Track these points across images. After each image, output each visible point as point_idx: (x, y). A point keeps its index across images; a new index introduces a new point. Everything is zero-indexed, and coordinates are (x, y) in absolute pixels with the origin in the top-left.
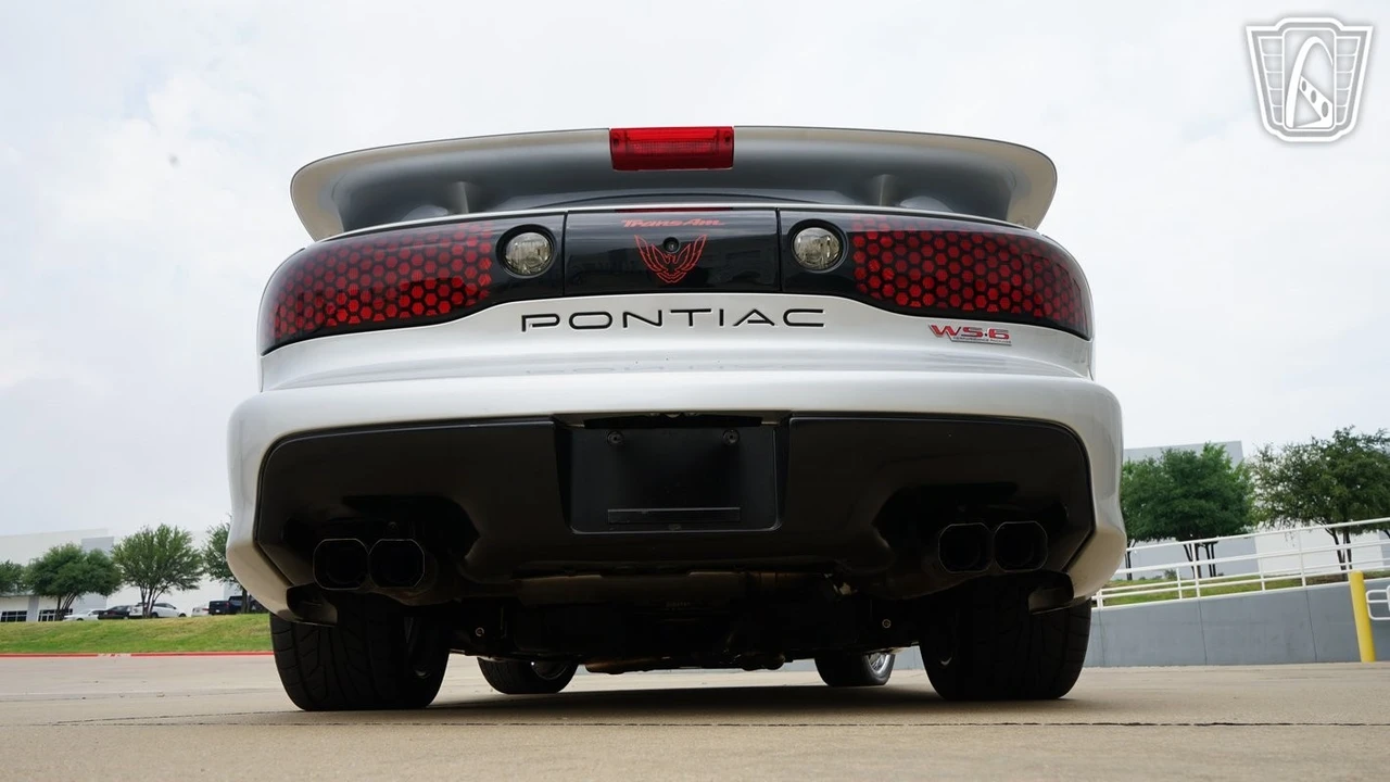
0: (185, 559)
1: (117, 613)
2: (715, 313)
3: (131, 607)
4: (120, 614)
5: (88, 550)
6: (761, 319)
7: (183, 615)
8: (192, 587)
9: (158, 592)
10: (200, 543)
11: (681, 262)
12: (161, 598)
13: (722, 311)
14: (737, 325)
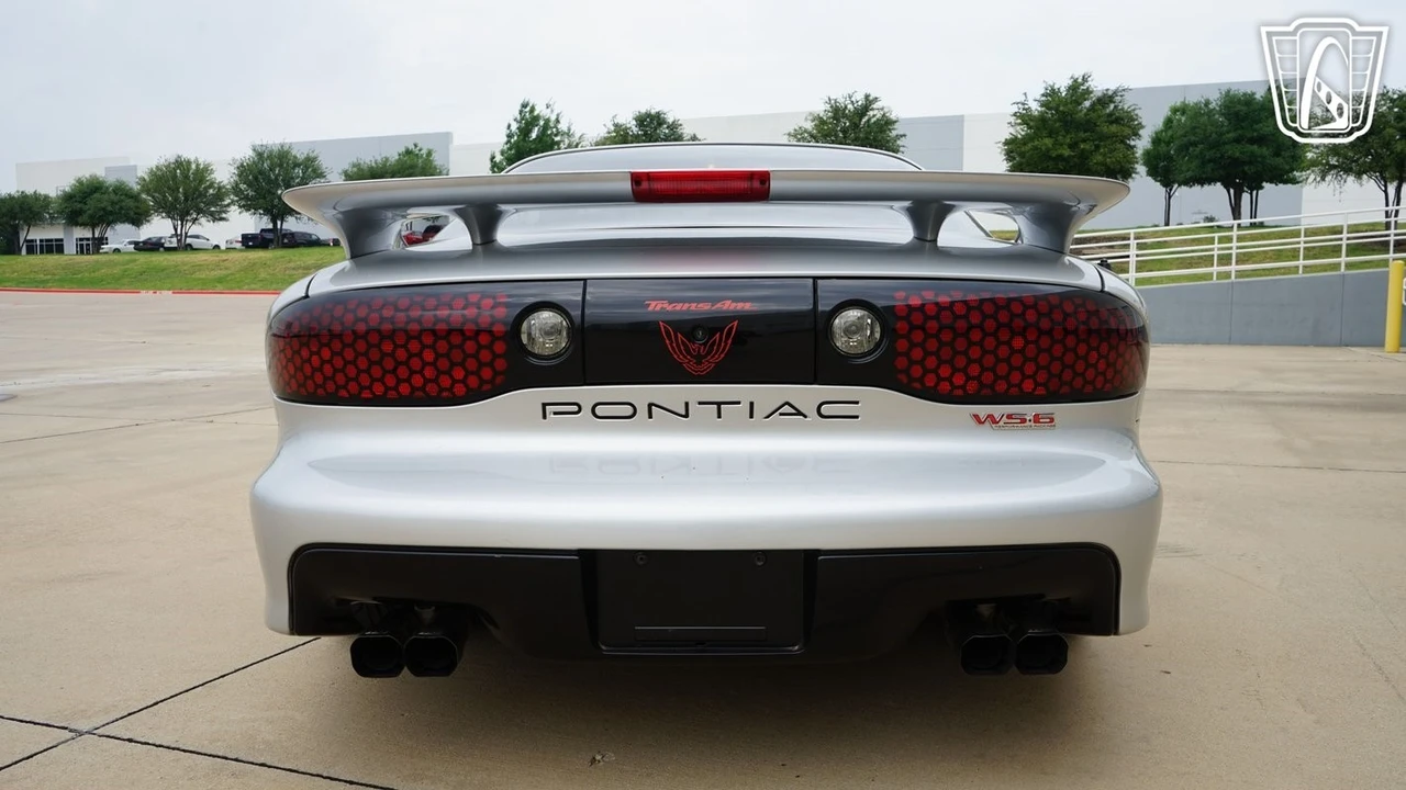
0: (211, 191)
1: (152, 244)
2: (745, 406)
3: (165, 238)
4: (153, 246)
5: (111, 180)
6: (794, 411)
7: (217, 247)
8: (222, 219)
9: (189, 224)
10: (224, 175)
11: (708, 353)
12: (194, 230)
13: (752, 404)
14: (768, 417)
